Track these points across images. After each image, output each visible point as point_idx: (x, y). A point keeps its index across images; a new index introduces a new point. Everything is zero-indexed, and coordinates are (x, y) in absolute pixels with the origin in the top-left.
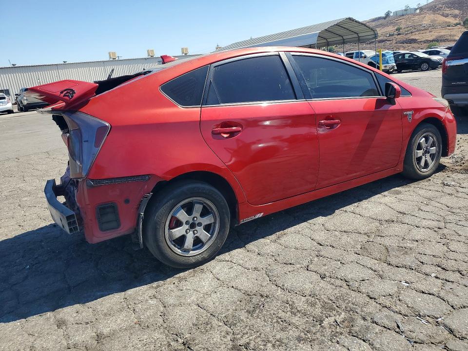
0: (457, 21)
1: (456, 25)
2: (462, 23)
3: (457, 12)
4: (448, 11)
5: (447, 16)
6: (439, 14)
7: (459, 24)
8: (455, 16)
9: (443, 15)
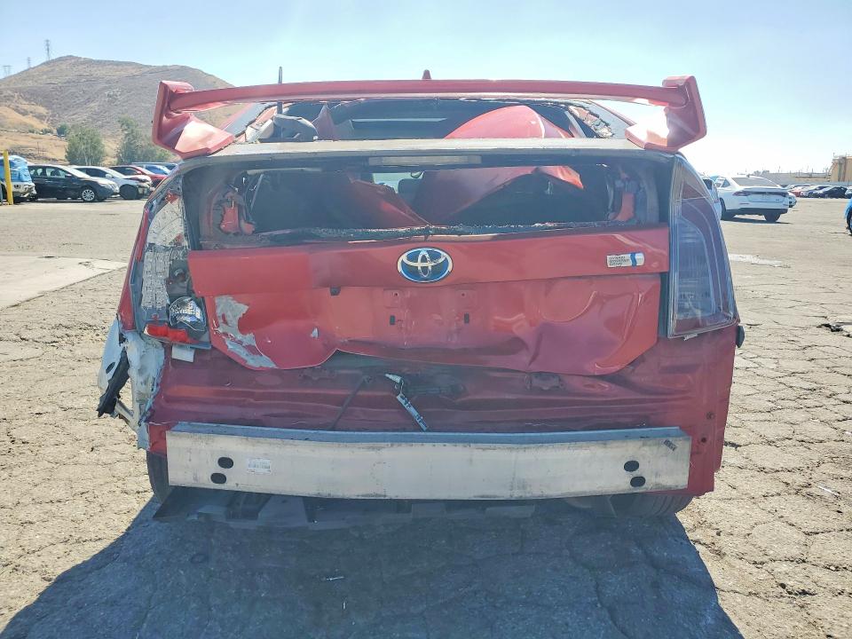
0: (45, 126)
1: (45, 132)
2: (55, 131)
3: (42, 110)
4: (25, 106)
5: (24, 113)
6: (9, 107)
7: (50, 132)
8: (40, 117)
9: (17, 110)
